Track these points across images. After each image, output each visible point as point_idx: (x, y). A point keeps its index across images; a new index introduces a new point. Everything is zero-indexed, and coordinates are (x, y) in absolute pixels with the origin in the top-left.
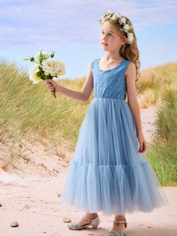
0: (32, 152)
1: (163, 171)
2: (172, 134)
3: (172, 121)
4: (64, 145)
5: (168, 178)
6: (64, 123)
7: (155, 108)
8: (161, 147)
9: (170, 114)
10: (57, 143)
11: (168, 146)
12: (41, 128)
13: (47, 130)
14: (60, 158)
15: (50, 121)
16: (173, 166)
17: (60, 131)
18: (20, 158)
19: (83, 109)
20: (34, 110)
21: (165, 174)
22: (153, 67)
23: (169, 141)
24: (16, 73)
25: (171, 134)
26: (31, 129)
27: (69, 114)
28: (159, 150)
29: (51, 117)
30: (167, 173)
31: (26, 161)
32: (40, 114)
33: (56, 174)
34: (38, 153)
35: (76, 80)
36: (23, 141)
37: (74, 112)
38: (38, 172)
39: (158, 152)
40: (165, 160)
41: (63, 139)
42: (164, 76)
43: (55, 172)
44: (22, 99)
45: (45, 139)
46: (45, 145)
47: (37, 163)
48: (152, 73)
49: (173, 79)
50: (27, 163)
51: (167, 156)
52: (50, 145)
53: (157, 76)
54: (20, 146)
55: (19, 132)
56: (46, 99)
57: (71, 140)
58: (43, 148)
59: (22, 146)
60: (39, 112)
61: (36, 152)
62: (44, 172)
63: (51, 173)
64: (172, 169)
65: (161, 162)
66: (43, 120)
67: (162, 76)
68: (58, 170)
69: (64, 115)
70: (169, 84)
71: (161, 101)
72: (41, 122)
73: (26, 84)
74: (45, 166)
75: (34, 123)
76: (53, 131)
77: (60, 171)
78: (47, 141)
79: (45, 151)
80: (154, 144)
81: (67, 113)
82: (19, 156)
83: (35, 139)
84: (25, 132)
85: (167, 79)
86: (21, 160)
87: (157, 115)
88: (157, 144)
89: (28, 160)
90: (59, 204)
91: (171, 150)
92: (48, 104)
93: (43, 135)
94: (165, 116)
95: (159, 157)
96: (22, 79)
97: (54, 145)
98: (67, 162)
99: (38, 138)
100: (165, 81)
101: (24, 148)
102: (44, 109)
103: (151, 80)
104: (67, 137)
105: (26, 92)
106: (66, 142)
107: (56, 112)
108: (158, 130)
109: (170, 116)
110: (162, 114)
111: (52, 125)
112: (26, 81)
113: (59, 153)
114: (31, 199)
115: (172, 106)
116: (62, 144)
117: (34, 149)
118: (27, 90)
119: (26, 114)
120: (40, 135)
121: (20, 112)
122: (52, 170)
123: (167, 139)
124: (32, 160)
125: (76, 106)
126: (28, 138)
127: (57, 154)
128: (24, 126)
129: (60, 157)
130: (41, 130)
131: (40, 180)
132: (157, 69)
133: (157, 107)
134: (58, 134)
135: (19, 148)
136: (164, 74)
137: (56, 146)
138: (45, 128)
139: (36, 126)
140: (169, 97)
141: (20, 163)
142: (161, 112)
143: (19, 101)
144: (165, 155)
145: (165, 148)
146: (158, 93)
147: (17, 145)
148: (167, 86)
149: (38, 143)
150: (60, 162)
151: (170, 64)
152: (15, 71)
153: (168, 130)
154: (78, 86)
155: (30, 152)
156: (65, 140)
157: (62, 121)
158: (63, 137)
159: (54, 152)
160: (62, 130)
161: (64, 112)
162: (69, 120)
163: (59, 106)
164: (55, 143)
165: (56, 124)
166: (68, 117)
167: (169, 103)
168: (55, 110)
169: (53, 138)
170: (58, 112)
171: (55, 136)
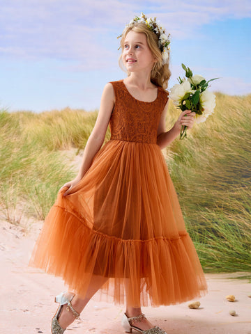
3: (180, 180)
4: (20, 208)
6: (22, 176)
9: (177, 169)
10: (9, 204)
14: (12, 225)
17: (14, 187)
19: (51, 157)
27: (29, 162)
29: (3, 165)
35: (43, 113)
37: (38, 160)
41: (18, 199)
42: (171, 114)
57: (31, 201)
69: (22, 164)
71: (166, 151)
76: (5, 186)
81: (27, 161)
97: (5, 206)
98: (23, 231)
104: (25, 196)
106: (22, 203)
107: (11, 159)
109: (178, 172)
111: (5, 177)
113: (11, 218)
115: (181, 159)
116: (17, 205)
125: (41, 152)
127: (8, 220)
129: (11, 223)
134: (12, 191)
137: (7, 208)
140: (178, 145)
150: (12, 231)
154: (45, 122)
156: (21, 200)
157: (18, 172)
158: (19, 195)
159: (4, 216)
160: (18, 185)
161: (23, 160)
162: (30, 171)
163: (15, 151)
164: (6, 204)
165: (9, 177)
166: (28, 167)
167: (177, 154)
168: (10, 155)
169: (4, 196)
170: (14, 159)
171: (8, 193)
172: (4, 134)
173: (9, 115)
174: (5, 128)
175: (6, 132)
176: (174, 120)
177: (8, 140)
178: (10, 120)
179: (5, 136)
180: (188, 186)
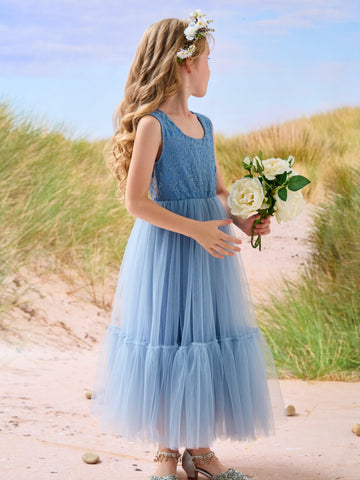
0: (42, 297)
1: (321, 346)
2: (346, 264)
3: (346, 235)
4: (111, 283)
5: (331, 361)
6: (111, 235)
7: (310, 205)
8: (320, 291)
9: (340, 219)
10: (95, 278)
11: (335, 290)
12: (60, 246)
13: (73, 248)
14: (100, 310)
15: (80, 229)
16: (344, 334)
17: (101, 252)
18: (16, 309)
20: (47, 205)
21: (324, 351)
22: (308, 117)
23: (338, 280)
24: (8, 125)
25: (343, 264)
26: (40, 246)
27: (121, 215)
28: (315, 298)
29: (84, 220)
30: (330, 349)
31: (28, 315)
32: (60, 215)
33: (91, 343)
34: (53, 297)
36: (23, 271)
38: (52, 340)
39: (311, 302)
40: (328, 321)
41: (107, 269)
42: (330, 136)
43: (88, 340)
44: (22, 180)
45: (71, 268)
46: (70, 281)
47: (52, 319)
48: (304, 131)
49: (350, 144)
50: (29, 320)
51: (332, 313)
52: (80, 282)
53: (315, 136)
54: (17, 283)
55: (14, 251)
56: (72, 181)
58: (64, 287)
59: (22, 283)
60: (56, 210)
61: (49, 297)
62: (65, 339)
63: (80, 343)
64: (341, 341)
65: (318, 325)
66: (67, 228)
67: (326, 135)
68: (95, 336)
69: (111, 218)
70: (341, 153)
71: (322, 192)
72: (62, 231)
73: (31, 148)
74: (68, 326)
75: (46, 234)
76: (87, 251)
77: (98, 339)
78: (73, 273)
79: (68, 294)
80: (305, 285)
81: (118, 212)
82: (14, 303)
83: (49, 269)
84: (27, 252)
85: (338, 143)
86: (18, 313)
87: (312, 222)
88: (312, 284)
89: (32, 313)
90: (85, 416)
91: (342, 298)
92: (77, 193)
93: (66, 259)
94: (331, 223)
95: (315, 313)
96: (21, 137)
97: (89, 282)
99: (54, 267)
100: (333, 148)
101: (24, 287)
102: (68, 202)
103: (302, 144)
104: (117, 264)
105: (30, 167)
106: (114, 276)
107: (94, 211)
108: (314, 255)
109: (342, 223)
110: (323, 220)
111: (86, 237)
112: (30, 144)
113: (99, 299)
114: (28, 403)
115: (346, 203)
116: (106, 279)
117: (45, 289)
118: (31, 161)
119: (31, 212)
120: (59, 261)
121: (17, 208)
122: (82, 336)
123: (333, 275)
124: (41, 313)
126: (32, 265)
127: (95, 302)
128: (25, 240)
129: (99, 307)
130: (61, 249)
131: (56, 359)
132: (314, 120)
133: (314, 203)
134: (98, 259)
135: (14, 286)
136: (331, 131)
137: (92, 284)
138: (70, 245)
139: (51, 239)
140: (341, 183)
141: (14, 319)
142: (321, 215)
143: (14, 186)
144: (327, 309)
145: (328, 294)
146: (317, 173)
147: (9, 279)
148: (337, 158)
149: (54, 277)
150: (100, 319)
151: (345, 111)
152: (8, 119)
153: (336, 256)
155: (36, 295)
156: (111, 271)
157: (105, 230)
158: (109, 264)
159: (88, 296)
160: (107, 249)
161: (112, 211)
162: (123, 228)
163: (100, 198)
164: (90, 278)
165: (93, 237)
166: (119, 221)
167: (340, 196)
168: (92, 205)
169: (87, 266)
170: (99, 211)
171: (92, 262)
172: (83, 174)
173: (89, 145)
174: (83, 165)
175: (86, 170)
176: (334, 144)
177: (89, 182)
178: (90, 153)
179: (85, 176)
180: (357, 243)
